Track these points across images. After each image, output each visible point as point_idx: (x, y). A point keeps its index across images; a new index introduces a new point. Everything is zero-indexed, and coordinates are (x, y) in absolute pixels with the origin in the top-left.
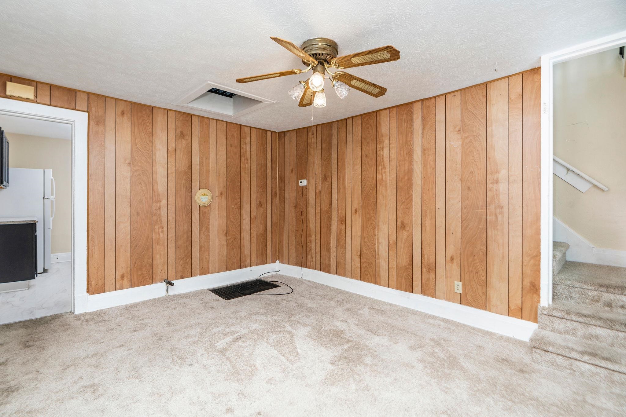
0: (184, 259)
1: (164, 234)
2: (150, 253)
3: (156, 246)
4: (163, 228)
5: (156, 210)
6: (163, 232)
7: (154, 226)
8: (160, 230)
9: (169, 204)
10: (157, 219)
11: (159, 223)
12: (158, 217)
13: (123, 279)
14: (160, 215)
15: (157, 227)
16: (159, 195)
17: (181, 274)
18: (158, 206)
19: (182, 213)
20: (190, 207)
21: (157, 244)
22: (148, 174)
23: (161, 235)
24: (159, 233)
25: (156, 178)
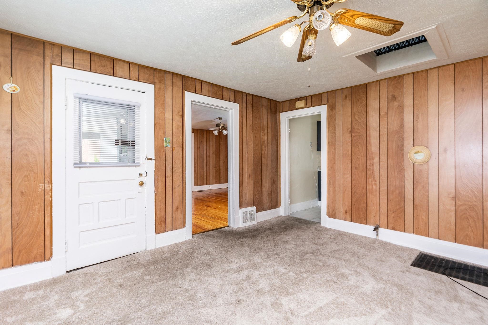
0: (396, 213)
1: (376, 187)
2: (365, 200)
3: (370, 195)
4: (376, 181)
5: (370, 166)
6: (375, 184)
7: (368, 179)
8: (373, 183)
9: (381, 162)
10: (371, 173)
11: (372, 176)
12: (372, 172)
13: (346, 213)
14: (373, 170)
15: (370, 180)
16: (372, 153)
17: (392, 225)
18: (372, 163)
19: (394, 170)
20: (403, 164)
21: (370, 193)
22: (363, 138)
23: (374, 186)
24: (372, 185)
25: (370, 140)
